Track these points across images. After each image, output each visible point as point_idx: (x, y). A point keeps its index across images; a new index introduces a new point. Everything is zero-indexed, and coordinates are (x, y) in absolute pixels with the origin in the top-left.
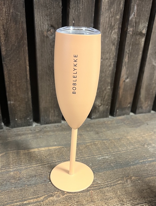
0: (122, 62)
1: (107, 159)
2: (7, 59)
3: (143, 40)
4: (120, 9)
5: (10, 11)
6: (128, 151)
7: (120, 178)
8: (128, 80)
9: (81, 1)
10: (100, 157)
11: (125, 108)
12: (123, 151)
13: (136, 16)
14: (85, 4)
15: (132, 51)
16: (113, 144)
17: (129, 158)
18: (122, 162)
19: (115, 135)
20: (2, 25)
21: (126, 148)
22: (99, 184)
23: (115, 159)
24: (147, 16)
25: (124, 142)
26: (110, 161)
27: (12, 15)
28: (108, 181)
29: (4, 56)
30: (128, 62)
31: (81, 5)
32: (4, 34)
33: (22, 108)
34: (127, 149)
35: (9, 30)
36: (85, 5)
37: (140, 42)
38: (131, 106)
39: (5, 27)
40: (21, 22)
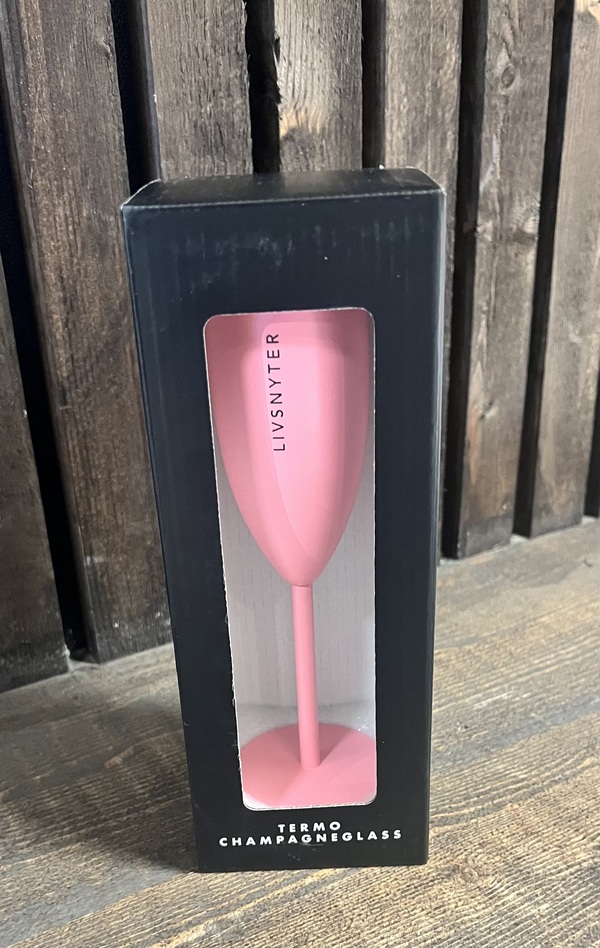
0: (469, 347)
1: (510, 702)
2: (77, 393)
3: (530, 256)
4: (445, 160)
5: (80, 213)
6: (567, 663)
7: (585, 751)
8: (492, 413)
9: (317, 148)
10: (479, 700)
11: (494, 519)
12: (548, 666)
13: (499, 177)
14: (329, 157)
15: (498, 305)
16: (501, 650)
17: (579, 685)
18: (563, 703)
19: (492, 620)
20: (56, 269)
21: (553, 655)
22: (523, 780)
23: (536, 694)
24: (535, 169)
25: (536, 637)
26: (522, 707)
27: (89, 228)
28: (548, 765)
29: (66, 384)
30: (488, 346)
31: (316, 160)
32: (65, 301)
33: (135, 578)
34: (559, 658)
35: (78, 283)
36: (332, 159)
37: (520, 265)
38: (512, 508)
39: (65, 276)
40: (119, 249)
